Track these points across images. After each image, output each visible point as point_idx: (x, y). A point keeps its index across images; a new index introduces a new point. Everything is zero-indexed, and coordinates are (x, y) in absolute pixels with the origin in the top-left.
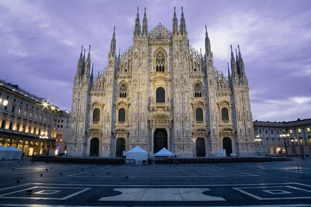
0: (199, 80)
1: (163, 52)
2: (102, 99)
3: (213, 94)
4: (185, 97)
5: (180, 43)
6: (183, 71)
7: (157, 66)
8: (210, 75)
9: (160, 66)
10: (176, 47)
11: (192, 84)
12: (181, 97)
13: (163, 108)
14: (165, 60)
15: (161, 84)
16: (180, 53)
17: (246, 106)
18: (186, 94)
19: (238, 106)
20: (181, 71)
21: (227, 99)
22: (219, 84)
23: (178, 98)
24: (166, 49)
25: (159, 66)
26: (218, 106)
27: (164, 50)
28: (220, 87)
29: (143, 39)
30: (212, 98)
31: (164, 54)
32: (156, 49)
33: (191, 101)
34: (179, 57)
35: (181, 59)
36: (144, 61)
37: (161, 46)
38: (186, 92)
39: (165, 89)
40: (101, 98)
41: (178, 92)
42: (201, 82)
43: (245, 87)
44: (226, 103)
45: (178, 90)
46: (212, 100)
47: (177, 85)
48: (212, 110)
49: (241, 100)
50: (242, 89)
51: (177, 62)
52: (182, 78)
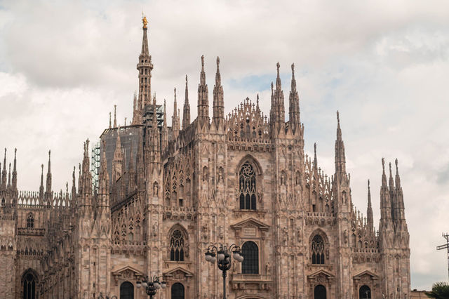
0: (322, 229)
1: (253, 165)
2: (137, 262)
3: (347, 260)
4: (299, 265)
5: (288, 152)
6: (294, 211)
7: (242, 195)
8: (344, 222)
9: (248, 195)
10: (282, 160)
11: (309, 236)
12: (290, 264)
13: (257, 284)
14: (257, 182)
15: (250, 234)
16: (289, 173)
17: (404, 284)
18: (300, 258)
19: (390, 285)
20: (291, 212)
21: (369, 269)
22: (358, 239)
23: (286, 267)
24: (260, 160)
25: (245, 194)
26: (354, 282)
27: (255, 161)
28: (359, 246)
29: (218, 138)
30: (346, 267)
31: (255, 168)
32: (240, 158)
33: (307, 273)
34: (288, 183)
35: (291, 185)
36: (221, 186)
37: (249, 153)
38: (300, 254)
39: (259, 246)
40: (135, 260)
41: (285, 254)
42: (324, 233)
43: (404, 247)
44: (367, 278)
45: (286, 250)
46: (346, 272)
47: (284, 241)
48: (346, 291)
49: (396, 273)
50: (399, 252)
51: (285, 192)
52: (292, 225)
